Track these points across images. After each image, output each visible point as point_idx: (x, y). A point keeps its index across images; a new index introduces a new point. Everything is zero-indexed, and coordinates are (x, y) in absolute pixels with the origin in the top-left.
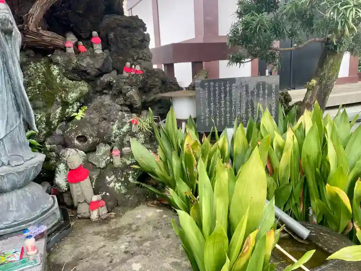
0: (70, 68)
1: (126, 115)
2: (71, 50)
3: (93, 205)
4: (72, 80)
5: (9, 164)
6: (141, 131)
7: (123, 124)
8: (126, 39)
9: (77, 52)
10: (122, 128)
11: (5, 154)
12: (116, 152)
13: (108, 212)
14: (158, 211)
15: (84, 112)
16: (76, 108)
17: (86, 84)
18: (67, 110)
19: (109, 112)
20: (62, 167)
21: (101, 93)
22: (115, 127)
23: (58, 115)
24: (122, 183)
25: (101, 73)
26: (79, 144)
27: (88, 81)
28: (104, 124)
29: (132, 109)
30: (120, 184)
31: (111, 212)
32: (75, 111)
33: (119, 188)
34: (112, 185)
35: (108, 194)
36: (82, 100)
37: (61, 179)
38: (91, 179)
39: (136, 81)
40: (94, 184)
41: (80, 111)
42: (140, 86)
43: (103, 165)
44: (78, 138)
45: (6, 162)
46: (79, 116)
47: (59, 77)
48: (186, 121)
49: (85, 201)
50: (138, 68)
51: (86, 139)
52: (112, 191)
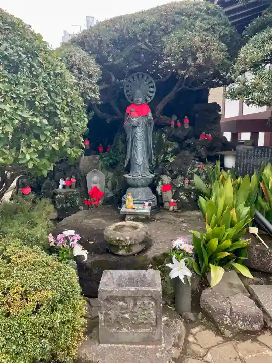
0: (171, 135)
1: (197, 163)
2: (173, 126)
3: (171, 204)
4: (171, 141)
6: (204, 173)
7: (194, 168)
9: (176, 126)
10: (194, 170)
11: (140, 172)
12: (187, 181)
13: (178, 209)
15: (174, 158)
16: (170, 155)
17: (178, 144)
18: (166, 157)
19: (187, 160)
20: (160, 183)
21: (185, 149)
22: (189, 169)
23: (161, 159)
25: (186, 138)
26: (169, 174)
27: (179, 142)
28: (184, 166)
29: (201, 160)
30: (186, 197)
32: (170, 157)
33: (185, 199)
34: (182, 197)
35: (179, 200)
36: (174, 152)
37: (159, 189)
38: (172, 191)
40: (173, 194)
41: (172, 158)
42: (208, 146)
43: (179, 185)
44: (170, 171)
45: (140, 175)
46: (172, 160)
47: (165, 139)
48: (230, 169)
49: (168, 201)
50: (210, 135)
51: (173, 172)
52: (181, 199)
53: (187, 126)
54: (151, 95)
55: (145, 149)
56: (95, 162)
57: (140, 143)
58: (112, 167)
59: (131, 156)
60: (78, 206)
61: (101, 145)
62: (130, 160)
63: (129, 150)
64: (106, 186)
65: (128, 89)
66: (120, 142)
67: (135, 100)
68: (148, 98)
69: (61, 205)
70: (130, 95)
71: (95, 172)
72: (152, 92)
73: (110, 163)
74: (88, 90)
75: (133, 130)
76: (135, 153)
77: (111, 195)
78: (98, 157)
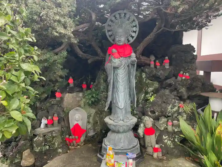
0: (151, 75)
1: (177, 101)
2: (152, 66)
3: (156, 150)
4: (151, 81)
5: (123, 120)
6: (185, 112)
7: (174, 106)
8: (182, 58)
9: (155, 67)
10: (173, 108)
11: (122, 116)
12: (170, 123)
13: (162, 156)
14: (193, 165)
15: (155, 97)
16: (151, 94)
17: (157, 83)
18: (147, 96)
19: (167, 99)
20: (142, 125)
21: (165, 88)
22: (169, 107)
23: (142, 98)
24: (172, 141)
25: (167, 78)
26: (150, 114)
27: (159, 82)
28: (163, 105)
29: (181, 98)
30: (170, 142)
31: (164, 156)
32: (150, 96)
33: (170, 144)
34: (166, 141)
35: (163, 145)
36: (154, 92)
37: (141, 131)
38: (155, 135)
39: (186, 83)
40: (156, 138)
41: (153, 96)
42: (188, 86)
43: (162, 129)
44: (151, 111)
45: (122, 119)
46: (152, 99)
47: (145, 79)
48: (218, 113)
49: (151, 146)
50: (187, 74)
51: (155, 113)
52: (166, 144)
53: (167, 66)
54: (133, 35)
55: (127, 91)
56: (78, 99)
57: (122, 85)
58: (94, 104)
59: (113, 99)
60: (57, 149)
61: (84, 83)
62: (111, 102)
63: (110, 93)
64: (89, 122)
65: (109, 29)
66: (102, 81)
67: (117, 39)
68: (130, 39)
69: (39, 148)
70: (112, 35)
71: (77, 110)
72: (135, 32)
73: (92, 101)
74: (56, 24)
75: (114, 72)
76: (117, 96)
77: (91, 133)
78: (81, 94)
